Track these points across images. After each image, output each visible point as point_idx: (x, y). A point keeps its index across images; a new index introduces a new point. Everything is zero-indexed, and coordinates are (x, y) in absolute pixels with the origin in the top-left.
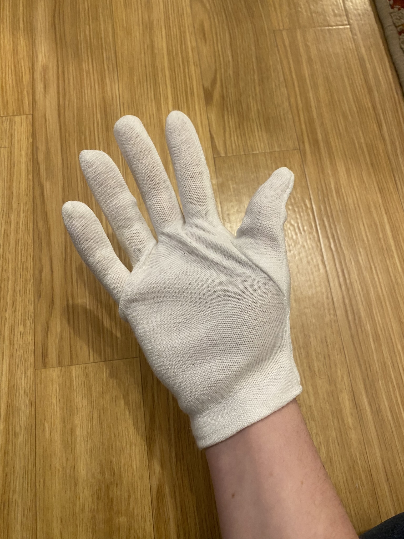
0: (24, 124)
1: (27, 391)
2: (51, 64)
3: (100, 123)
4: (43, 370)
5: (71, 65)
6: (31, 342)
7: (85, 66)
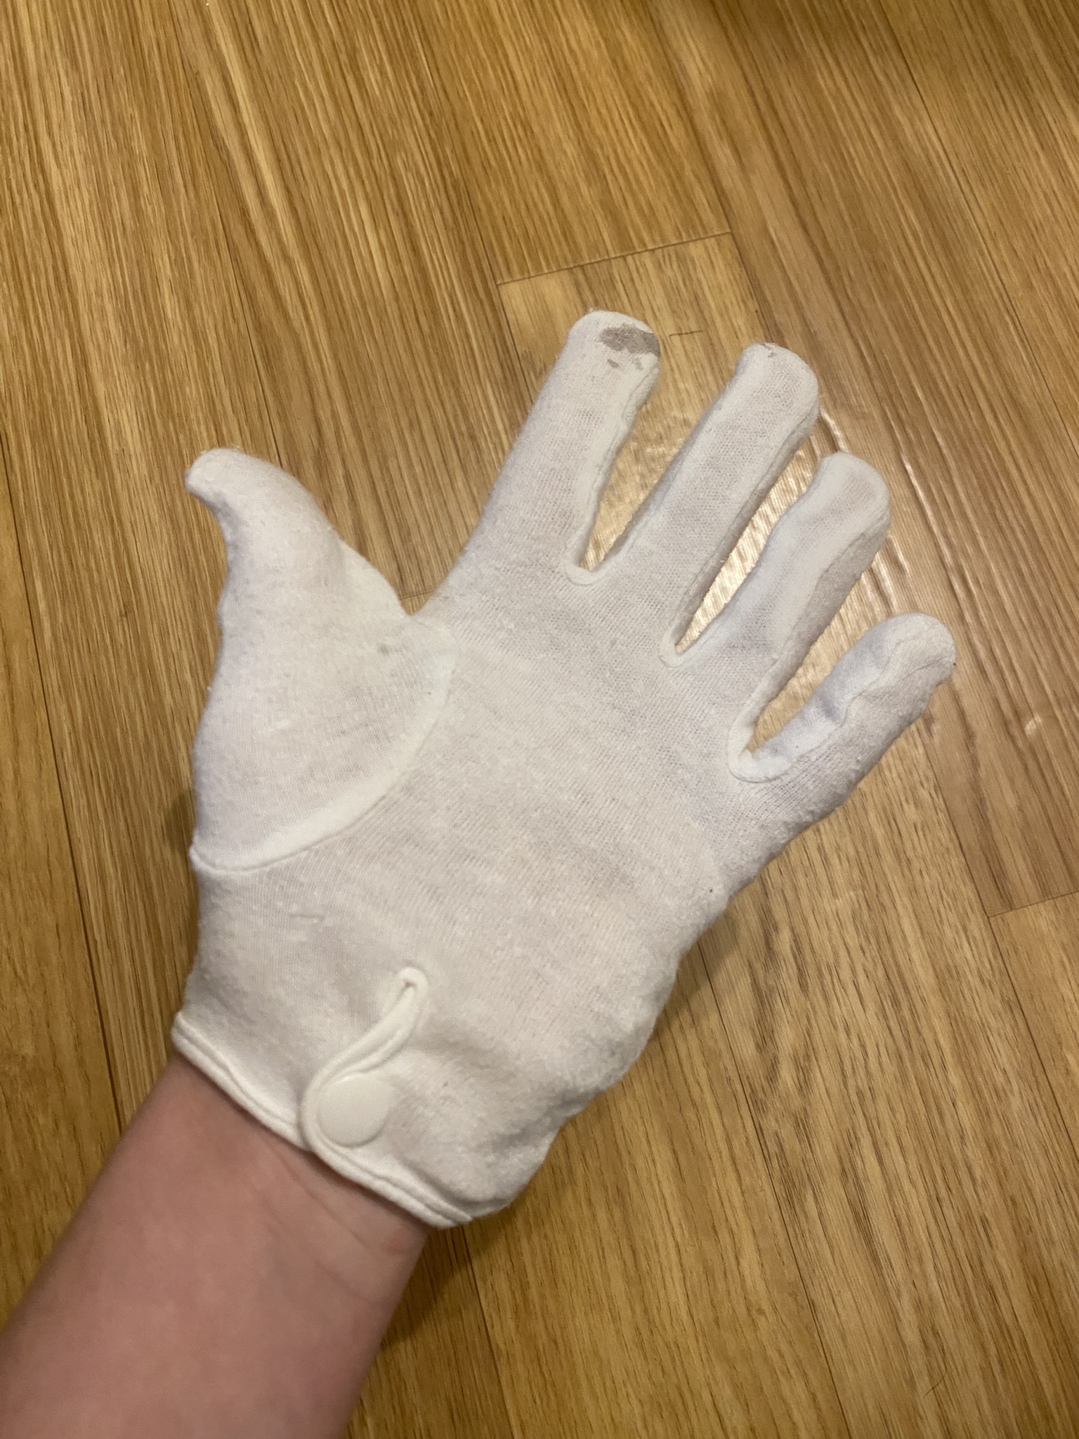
0: (720, 263)
1: (987, 975)
2: (729, 87)
3: (921, 235)
4: (1010, 916)
5: (784, 82)
6: (951, 846)
7: (822, 82)
